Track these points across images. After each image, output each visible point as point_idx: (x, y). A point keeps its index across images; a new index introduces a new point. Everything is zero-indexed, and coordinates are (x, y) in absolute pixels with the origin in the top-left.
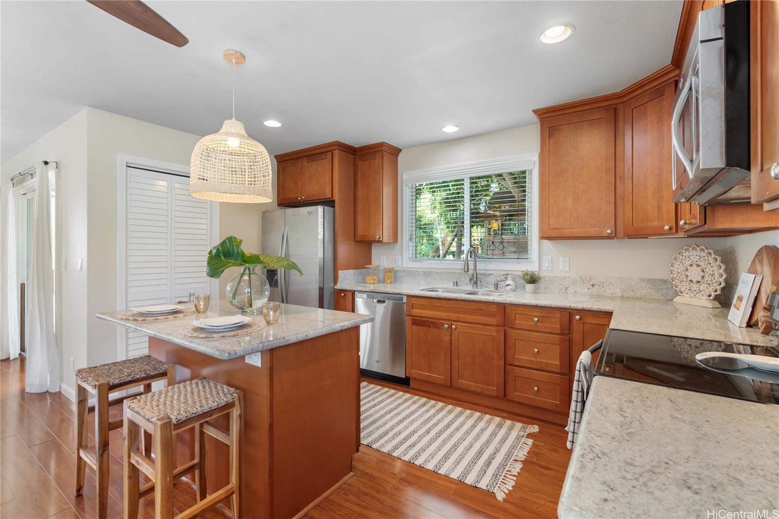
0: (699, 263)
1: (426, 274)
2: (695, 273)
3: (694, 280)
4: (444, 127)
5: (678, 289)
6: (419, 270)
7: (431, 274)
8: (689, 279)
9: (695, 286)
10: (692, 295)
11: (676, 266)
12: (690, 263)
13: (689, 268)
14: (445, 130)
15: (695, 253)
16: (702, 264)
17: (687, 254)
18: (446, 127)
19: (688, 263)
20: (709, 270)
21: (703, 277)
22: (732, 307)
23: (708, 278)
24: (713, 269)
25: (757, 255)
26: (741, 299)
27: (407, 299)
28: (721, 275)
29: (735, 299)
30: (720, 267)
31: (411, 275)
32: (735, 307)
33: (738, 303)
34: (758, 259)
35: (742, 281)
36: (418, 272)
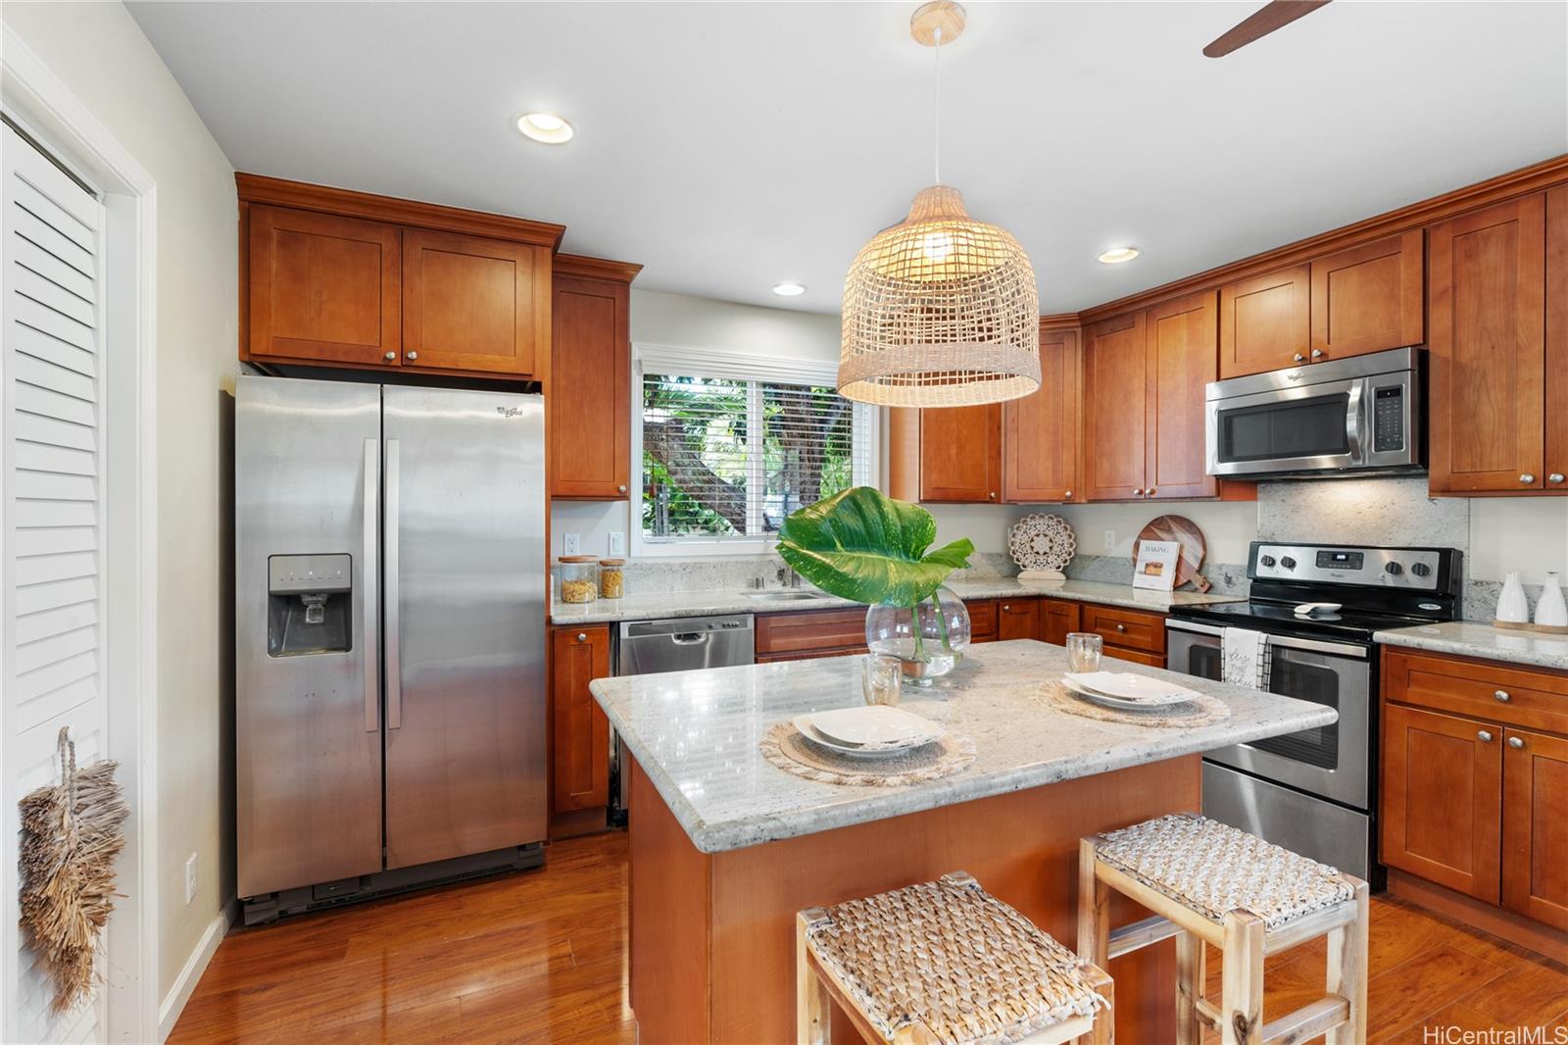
0: (1047, 532)
1: (688, 570)
2: (1041, 545)
3: (1041, 552)
4: (777, 286)
5: (1020, 563)
6: (672, 561)
7: (701, 568)
8: (1035, 550)
9: (1041, 558)
10: (1038, 568)
11: (1019, 537)
12: (1036, 532)
13: (1035, 538)
14: (778, 290)
15: (1041, 521)
16: (1050, 533)
17: (1033, 522)
18: (781, 287)
19: (1033, 533)
20: (1059, 539)
21: (1051, 548)
22: (1136, 574)
23: (1056, 549)
24: (1063, 538)
25: (1152, 523)
26: (1158, 566)
27: (755, 619)
28: (1071, 545)
29: (1141, 566)
30: (1070, 536)
31: (653, 573)
32: (1145, 573)
33: (1152, 569)
34: (1157, 528)
35: (1147, 549)
36: (670, 565)
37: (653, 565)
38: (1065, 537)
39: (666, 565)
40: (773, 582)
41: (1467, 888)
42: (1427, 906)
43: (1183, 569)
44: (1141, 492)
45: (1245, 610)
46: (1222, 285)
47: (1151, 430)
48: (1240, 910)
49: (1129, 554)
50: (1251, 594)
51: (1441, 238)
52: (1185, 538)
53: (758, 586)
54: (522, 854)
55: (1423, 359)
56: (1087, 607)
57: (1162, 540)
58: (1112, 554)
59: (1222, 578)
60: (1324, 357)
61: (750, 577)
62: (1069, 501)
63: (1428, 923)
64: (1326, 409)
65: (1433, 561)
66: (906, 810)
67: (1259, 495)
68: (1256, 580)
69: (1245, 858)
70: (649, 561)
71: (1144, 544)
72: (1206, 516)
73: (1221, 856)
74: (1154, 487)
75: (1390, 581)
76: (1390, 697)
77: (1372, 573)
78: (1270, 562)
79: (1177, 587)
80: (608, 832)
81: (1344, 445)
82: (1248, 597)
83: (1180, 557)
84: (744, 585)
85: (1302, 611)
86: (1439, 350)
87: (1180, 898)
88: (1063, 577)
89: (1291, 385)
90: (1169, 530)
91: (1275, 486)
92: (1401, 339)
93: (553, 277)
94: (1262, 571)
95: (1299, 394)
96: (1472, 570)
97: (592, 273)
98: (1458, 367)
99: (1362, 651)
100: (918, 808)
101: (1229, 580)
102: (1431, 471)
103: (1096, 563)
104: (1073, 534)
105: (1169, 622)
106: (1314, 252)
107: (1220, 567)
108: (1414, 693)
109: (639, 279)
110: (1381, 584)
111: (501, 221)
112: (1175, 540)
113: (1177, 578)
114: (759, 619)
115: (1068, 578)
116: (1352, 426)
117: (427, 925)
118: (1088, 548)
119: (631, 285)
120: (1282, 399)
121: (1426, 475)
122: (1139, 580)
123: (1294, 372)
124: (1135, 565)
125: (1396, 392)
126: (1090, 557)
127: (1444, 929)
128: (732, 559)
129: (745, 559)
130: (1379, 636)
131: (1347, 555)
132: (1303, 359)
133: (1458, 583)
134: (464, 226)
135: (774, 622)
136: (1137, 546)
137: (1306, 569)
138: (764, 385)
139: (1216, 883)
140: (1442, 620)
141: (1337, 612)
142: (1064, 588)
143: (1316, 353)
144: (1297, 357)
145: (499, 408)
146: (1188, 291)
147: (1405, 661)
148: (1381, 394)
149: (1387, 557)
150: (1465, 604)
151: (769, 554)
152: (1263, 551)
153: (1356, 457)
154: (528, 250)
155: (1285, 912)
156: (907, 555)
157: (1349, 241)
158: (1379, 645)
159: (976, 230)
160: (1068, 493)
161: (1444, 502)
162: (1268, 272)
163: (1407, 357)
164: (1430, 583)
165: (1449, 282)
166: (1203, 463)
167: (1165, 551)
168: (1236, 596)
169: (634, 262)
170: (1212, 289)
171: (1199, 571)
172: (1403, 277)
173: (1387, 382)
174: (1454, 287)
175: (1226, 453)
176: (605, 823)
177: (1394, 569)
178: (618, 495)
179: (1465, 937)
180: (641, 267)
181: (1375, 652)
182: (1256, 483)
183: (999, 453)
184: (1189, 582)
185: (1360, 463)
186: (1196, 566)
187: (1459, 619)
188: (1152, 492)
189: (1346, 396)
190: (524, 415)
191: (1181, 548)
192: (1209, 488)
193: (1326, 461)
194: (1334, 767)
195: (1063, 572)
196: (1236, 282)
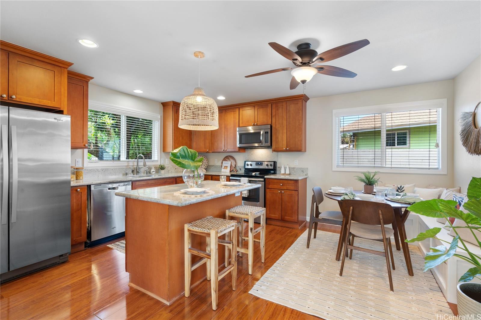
1: (104, 170)
7: (108, 170)
18: (136, 90)
22: (222, 169)
23: (204, 164)
24: (205, 161)
25: (225, 157)
26: (227, 167)
27: (132, 183)
28: (207, 163)
29: (223, 167)
30: (207, 161)
31: (92, 172)
32: (224, 169)
33: (225, 168)
34: (226, 158)
35: (224, 163)
36: (98, 169)
37: (92, 169)
38: (206, 161)
39: (96, 169)
40: (130, 174)
41: (277, 218)
42: (272, 224)
43: (232, 167)
44: (224, 150)
45: (244, 174)
46: (240, 107)
47: (226, 137)
48: (251, 213)
49: (220, 165)
50: (245, 172)
51: (274, 106)
52: (232, 160)
53: (126, 175)
54: (61, 258)
55: (271, 127)
56: (213, 176)
57: (227, 161)
58: (216, 165)
59: (239, 169)
60: (257, 125)
61: (123, 173)
62: (208, 152)
63: (272, 226)
64: (256, 135)
65: (272, 163)
66: (208, 199)
67: (246, 151)
68: (246, 169)
69: (250, 208)
70: (90, 168)
71: (224, 162)
72: (236, 156)
73: (247, 208)
74: (226, 149)
75: (267, 168)
76: (267, 187)
77: (264, 167)
78: (248, 165)
79: (230, 171)
80: (85, 250)
81: (260, 142)
82: (244, 172)
83: (231, 165)
84: (121, 175)
85: (253, 174)
86: (273, 126)
87: (242, 214)
88: (205, 171)
89: (251, 129)
90: (229, 159)
91: (249, 150)
92: (268, 122)
93: (68, 78)
94: (247, 167)
95: (252, 131)
96: (278, 165)
97: (75, 77)
98: (276, 129)
99: (262, 180)
100: (209, 199)
101: (240, 169)
102: (273, 147)
103: (213, 167)
104: (208, 161)
105: (231, 178)
106: (255, 104)
107: (239, 167)
108: (270, 186)
109: (91, 81)
110: (265, 168)
111: (50, 58)
112: (230, 161)
113: (230, 169)
114: (133, 183)
115: (206, 171)
116: (261, 138)
117: (33, 283)
118: (211, 163)
119: (89, 82)
120: (249, 132)
121: (271, 148)
122: (223, 170)
123: (251, 127)
124: (222, 167)
125: (268, 132)
126: (211, 166)
127: (274, 226)
128: (118, 167)
129: (122, 167)
130: (266, 177)
131: (260, 163)
132: (254, 125)
133: (276, 167)
134: (35, 56)
135: (137, 183)
136: (222, 163)
137: (254, 166)
138: (127, 117)
139: (247, 211)
140: (274, 174)
141: (259, 174)
142: (206, 173)
143: (256, 124)
144: (253, 124)
145: (55, 118)
146: (233, 107)
147: (269, 181)
148: (265, 133)
149: (266, 163)
150: (277, 171)
151: (129, 166)
152: (247, 163)
153: (262, 144)
154: (59, 68)
155: (256, 212)
156: (192, 160)
157: (261, 103)
158: (265, 178)
159: (209, 99)
160: (208, 150)
161: (274, 153)
162: (248, 106)
163: (269, 126)
164: (272, 168)
165: (275, 114)
166: (236, 144)
167: (228, 163)
168: (242, 172)
169: (90, 76)
170: (238, 108)
171: (235, 168)
172: (269, 112)
173: (267, 131)
174: (275, 115)
175: (240, 142)
176: (84, 247)
177: (267, 165)
178: (84, 147)
179: (277, 227)
180: (93, 78)
181: (265, 179)
182: (245, 149)
183: (191, 140)
184: (233, 170)
185: (262, 145)
186: (234, 167)
187: (276, 174)
188: (226, 150)
189: (260, 132)
190: (63, 121)
191: (231, 162)
192: (237, 150)
193: (256, 145)
194: (259, 202)
195: (205, 169)
196: (242, 107)
